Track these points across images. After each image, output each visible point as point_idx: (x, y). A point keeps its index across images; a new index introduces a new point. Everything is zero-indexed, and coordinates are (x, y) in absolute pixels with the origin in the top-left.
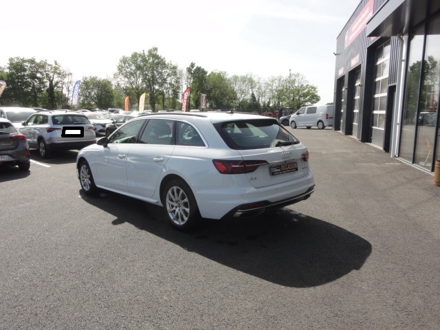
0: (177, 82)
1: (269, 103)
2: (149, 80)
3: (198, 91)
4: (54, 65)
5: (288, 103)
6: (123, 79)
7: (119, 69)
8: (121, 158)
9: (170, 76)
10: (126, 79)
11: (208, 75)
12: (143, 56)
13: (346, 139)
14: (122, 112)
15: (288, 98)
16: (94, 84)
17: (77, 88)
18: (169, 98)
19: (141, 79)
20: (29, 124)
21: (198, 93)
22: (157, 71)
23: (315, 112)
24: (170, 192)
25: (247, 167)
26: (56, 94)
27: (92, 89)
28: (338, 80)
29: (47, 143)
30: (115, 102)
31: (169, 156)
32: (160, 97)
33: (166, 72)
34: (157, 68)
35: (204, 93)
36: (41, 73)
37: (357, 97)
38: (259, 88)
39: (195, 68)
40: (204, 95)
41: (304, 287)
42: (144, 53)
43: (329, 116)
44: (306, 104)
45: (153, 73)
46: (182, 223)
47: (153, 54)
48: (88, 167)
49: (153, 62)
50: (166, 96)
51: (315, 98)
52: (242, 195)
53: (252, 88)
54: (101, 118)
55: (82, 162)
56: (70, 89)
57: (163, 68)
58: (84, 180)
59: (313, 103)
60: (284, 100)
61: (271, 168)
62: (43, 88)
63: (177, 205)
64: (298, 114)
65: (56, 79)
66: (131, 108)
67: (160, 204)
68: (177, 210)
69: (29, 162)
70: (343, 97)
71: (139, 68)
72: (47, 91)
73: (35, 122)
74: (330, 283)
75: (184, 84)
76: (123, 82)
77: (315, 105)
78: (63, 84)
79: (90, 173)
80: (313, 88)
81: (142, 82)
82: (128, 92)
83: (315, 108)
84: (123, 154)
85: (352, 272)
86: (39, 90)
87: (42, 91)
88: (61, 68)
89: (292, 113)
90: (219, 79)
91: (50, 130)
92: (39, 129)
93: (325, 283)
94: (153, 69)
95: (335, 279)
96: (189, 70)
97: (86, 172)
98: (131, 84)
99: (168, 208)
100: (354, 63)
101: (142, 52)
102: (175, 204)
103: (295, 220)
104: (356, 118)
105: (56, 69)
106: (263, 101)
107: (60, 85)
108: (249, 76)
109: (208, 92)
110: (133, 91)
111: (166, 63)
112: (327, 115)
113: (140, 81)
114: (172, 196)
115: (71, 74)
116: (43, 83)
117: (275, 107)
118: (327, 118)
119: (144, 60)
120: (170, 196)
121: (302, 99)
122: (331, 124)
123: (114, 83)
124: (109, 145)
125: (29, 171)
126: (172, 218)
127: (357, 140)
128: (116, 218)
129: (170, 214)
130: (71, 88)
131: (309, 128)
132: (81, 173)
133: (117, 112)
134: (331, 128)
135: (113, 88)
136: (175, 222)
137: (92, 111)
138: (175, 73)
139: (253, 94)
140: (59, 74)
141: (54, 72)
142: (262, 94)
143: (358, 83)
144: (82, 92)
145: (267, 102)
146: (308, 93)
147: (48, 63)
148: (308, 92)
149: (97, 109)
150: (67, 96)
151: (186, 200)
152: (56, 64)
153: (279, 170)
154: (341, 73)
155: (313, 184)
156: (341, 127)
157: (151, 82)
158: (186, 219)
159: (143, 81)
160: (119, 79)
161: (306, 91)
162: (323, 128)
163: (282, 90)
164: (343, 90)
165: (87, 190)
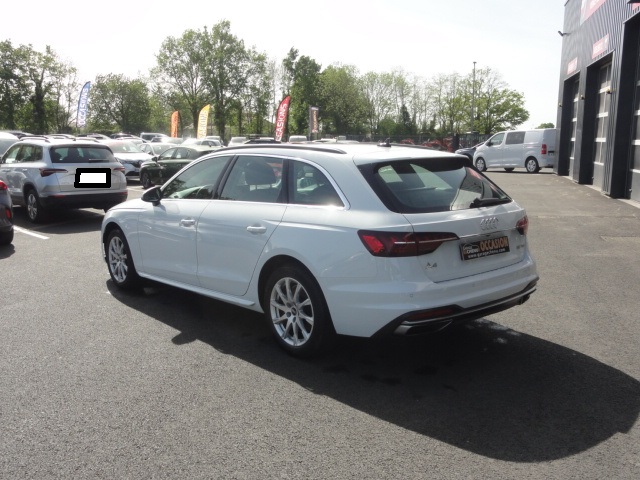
0: (265, 84)
1: (433, 123)
2: (214, 82)
3: (302, 101)
4: (45, 54)
5: (469, 124)
6: (167, 78)
7: (161, 61)
8: (187, 225)
9: (253, 74)
10: (173, 80)
11: (321, 72)
12: (204, 38)
13: (581, 192)
14: (166, 141)
15: (470, 114)
16: (115, 88)
17: (85, 95)
18: (250, 115)
19: (200, 78)
20: (8, 160)
21: (304, 105)
22: (229, 65)
23: (522, 142)
24: (277, 287)
25: (420, 244)
26: (47, 107)
27: (113, 97)
28: (566, 82)
29: (41, 195)
30: (152, 121)
31: (277, 223)
32: (234, 112)
33: (245, 66)
34: (229, 58)
35: (314, 105)
36: (21, 68)
37: (603, 114)
38: (416, 96)
39: (297, 59)
40: (315, 109)
41: (530, 461)
42: (206, 33)
43: (548, 149)
44: (503, 125)
45: (221, 68)
46: (299, 344)
47: (222, 34)
48: (124, 240)
49: (222, 47)
50: (246, 110)
51: (520, 115)
52: (411, 295)
53: (402, 96)
54: (131, 150)
55: (113, 231)
56: (72, 96)
57: (240, 59)
58: (115, 264)
59: (515, 123)
60: (461, 118)
61: (462, 246)
62: (25, 94)
63: (290, 310)
64: (490, 144)
65: (47, 79)
66: (182, 132)
67: (259, 308)
68: (290, 320)
69: (13, 230)
70: (576, 113)
71: (196, 58)
72: (32, 100)
73: (19, 158)
74: (576, 456)
75: (277, 88)
76: (168, 85)
77: (519, 128)
78: (60, 87)
79: (127, 250)
80: (515, 96)
81: (202, 84)
82: (175, 102)
83: (522, 134)
84: (189, 218)
85: (615, 436)
86: (18, 98)
87: (23, 101)
88: (56, 60)
89: (477, 142)
90: (342, 79)
91: (46, 173)
92: (27, 171)
93: (567, 455)
94: (221, 62)
95: (584, 449)
96: (288, 64)
97: (119, 250)
98: (181, 88)
99: (273, 316)
100: (599, 50)
101: (202, 31)
102: (287, 310)
103: (502, 340)
104: (600, 152)
105: (48, 60)
106: (421, 119)
107: (54, 90)
108: (397, 75)
109: (321, 104)
110: (186, 101)
111: (246, 49)
112: (544, 146)
113: (198, 82)
114: (281, 294)
115: (74, 70)
116: (25, 86)
117: (445, 131)
118: (544, 152)
119: (207, 45)
120: (277, 294)
121: (495, 117)
122: (551, 163)
123: (151, 86)
124: (163, 201)
125: (13, 247)
126: (280, 333)
127: (603, 193)
128: (178, 332)
129: (277, 327)
130: (75, 95)
131: (509, 170)
132: (111, 252)
133: (158, 140)
134: (551, 170)
135: (150, 95)
136: (287, 341)
137: (112, 137)
138: (261, 69)
139: (404, 108)
140: (54, 69)
141: (45, 67)
142: (420, 107)
143: (605, 88)
144: (93, 102)
145: (429, 123)
146: (506, 106)
147: (34, 49)
148: (506, 104)
149: (121, 134)
150: (67, 110)
151: (308, 302)
152: (48, 51)
153: (476, 250)
154: (572, 69)
155: (534, 277)
156: (571, 170)
157: (218, 84)
158: (307, 336)
159: (204, 82)
160: (159, 80)
161: (502, 101)
162: (537, 170)
163: (458, 101)
164: (576, 100)
165: (121, 281)
